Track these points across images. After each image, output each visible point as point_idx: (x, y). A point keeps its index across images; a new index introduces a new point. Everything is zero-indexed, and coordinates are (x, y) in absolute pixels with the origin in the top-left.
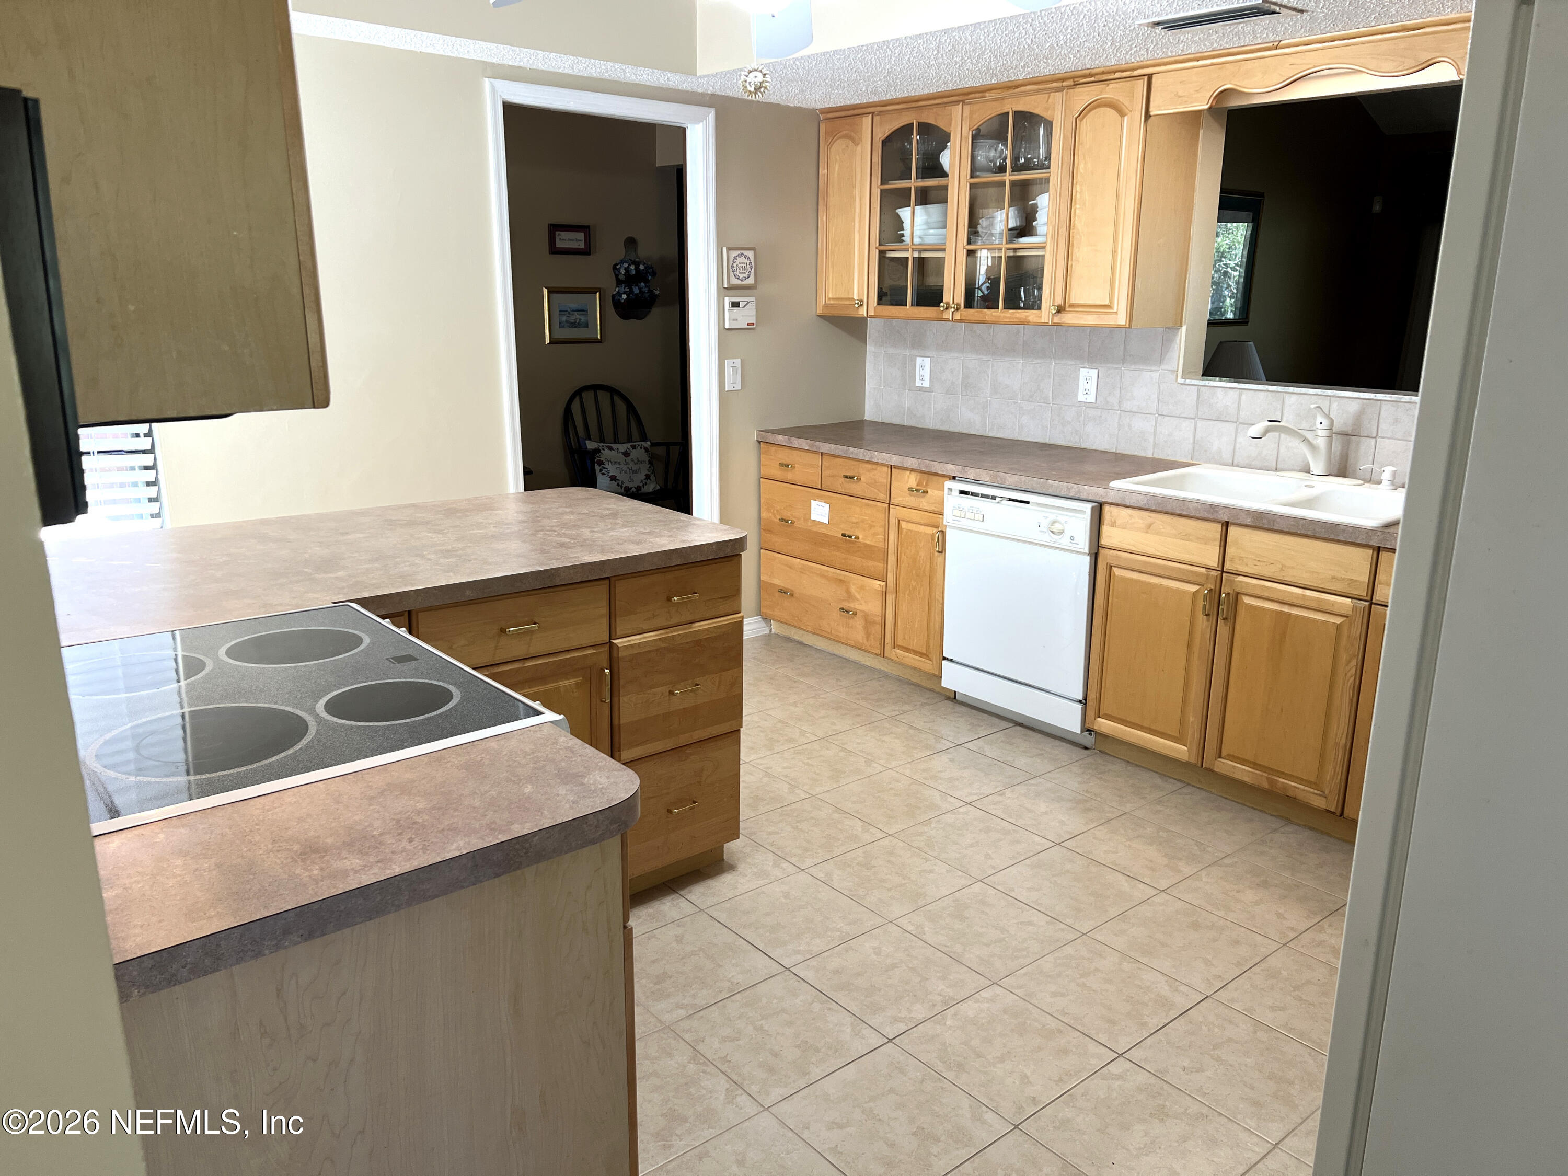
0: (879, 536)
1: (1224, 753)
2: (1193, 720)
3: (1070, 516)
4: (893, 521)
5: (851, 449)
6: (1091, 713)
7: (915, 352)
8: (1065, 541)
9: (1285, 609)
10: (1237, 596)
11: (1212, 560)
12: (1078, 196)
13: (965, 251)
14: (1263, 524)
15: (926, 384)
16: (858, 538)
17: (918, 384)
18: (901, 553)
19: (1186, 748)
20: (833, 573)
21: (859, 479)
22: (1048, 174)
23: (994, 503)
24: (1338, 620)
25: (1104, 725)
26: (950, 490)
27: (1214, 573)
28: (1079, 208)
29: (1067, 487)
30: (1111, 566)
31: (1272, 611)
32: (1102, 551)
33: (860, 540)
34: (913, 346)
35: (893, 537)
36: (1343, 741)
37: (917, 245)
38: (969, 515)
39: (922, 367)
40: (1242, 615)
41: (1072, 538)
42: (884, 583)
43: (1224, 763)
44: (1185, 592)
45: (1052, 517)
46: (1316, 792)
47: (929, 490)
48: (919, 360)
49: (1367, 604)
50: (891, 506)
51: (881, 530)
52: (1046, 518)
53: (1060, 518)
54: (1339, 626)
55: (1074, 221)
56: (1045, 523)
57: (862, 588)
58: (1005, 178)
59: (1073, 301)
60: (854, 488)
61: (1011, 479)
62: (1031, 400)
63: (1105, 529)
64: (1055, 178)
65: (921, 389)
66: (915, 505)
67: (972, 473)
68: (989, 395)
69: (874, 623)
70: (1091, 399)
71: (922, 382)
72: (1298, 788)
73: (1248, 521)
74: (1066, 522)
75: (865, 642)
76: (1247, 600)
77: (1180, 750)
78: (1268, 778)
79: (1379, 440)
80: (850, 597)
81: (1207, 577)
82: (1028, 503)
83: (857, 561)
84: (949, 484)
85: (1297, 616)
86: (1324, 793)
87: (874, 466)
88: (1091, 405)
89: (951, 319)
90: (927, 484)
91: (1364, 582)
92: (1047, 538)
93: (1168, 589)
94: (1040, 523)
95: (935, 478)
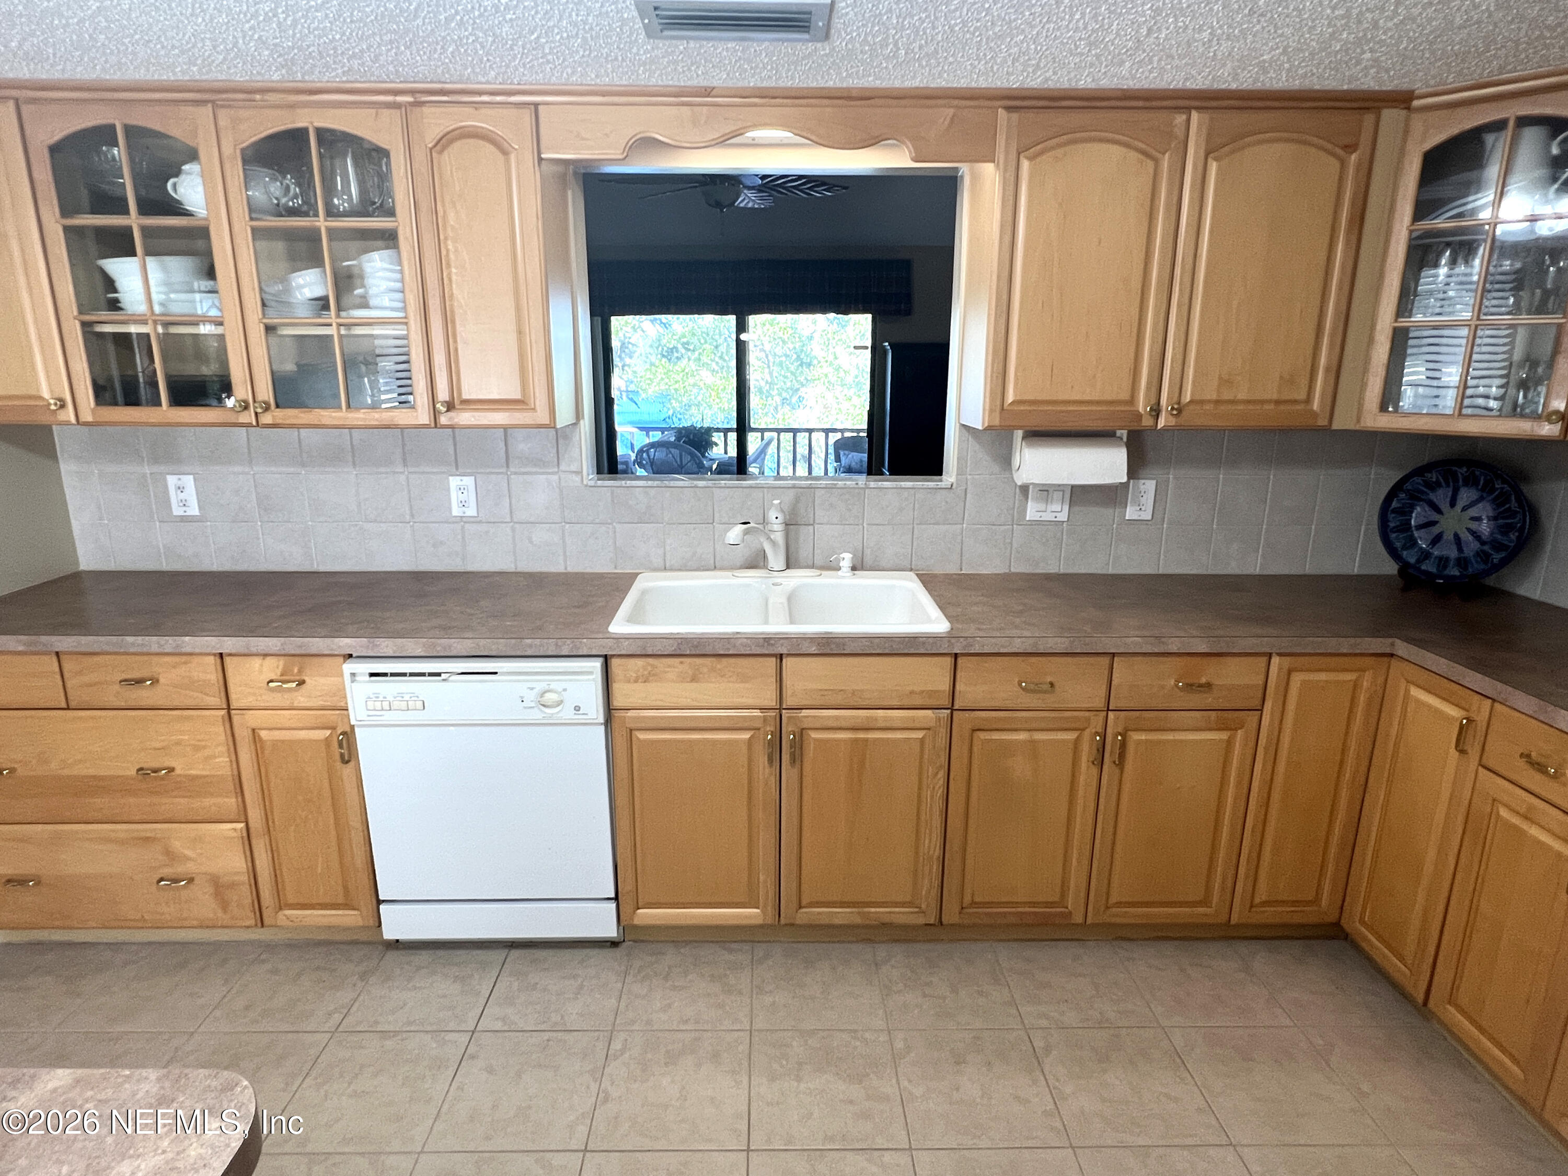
0: (217, 760)
1: (804, 903)
2: (765, 878)
3: (571, 680)
4: (243, 734)
5: (130, 639)
6: (626, 909)
7: (162, 468)
8: (567, 713)
9: (861, 735)
10: (802, 733)
11: (769, 699)
12: (452, 256)
13: (262, 327)
14: (831, 649)
15: (194, 510)
16: (171, 770)
17: (177, 511)
18: (267, 776)
19: (758, 911)
20: (126, 831)
21: (155, 681)
22: (396, 224)
23: (439, 681)
24: (920, 735)
25: (647, 915)
26: (353, 675)
27: (772, 714)
28: (456, 274)
29: (557, 645)
30: (631, 730)
31: (844, 740)
32: (616, 714)
33: (178, 771)
34: (155, 460)
35: (246, 756)
36: (937, 853)
37: (158, 315)
38: (396, 705)
39: (181, 489)
40: (810, 752)
41: (577, 708)
42: (242, 825)
43: (806, 913)
44: (736, 741)
45: (541, 686)
46: (911, 910)
47: (306, 678)
48: (172, 480)
49: (949, 711)
50: (233, 712)
51: (223, 749)
52: (532, 689)
53: (553, 686)
54: (922, 741)
55: (451, 289)
56: (531, 696)
57: (197, 840)
58: (317, 224)
59: (465, 396)
60: (144, 695)
61: (459, 646)
62: (379, 519)
63: (616, 687)
64: (408, 230)
65: (184, 519)
66: (287, 704)
67: (387, 646)
68: (308, 518)
69: (232, 885)
70: (471, 511)
71: (184, 508)
72: (893, 913)
73: (813, 649)
74: (565, 690)
75: (220, 914)
76: (814, 735)
77: (750, 914)
78: (859, 913)
79: (816, 526)
80: (171, 856)
81: (765, 719)
82: (496, 673)
83: (179, 805)
84: (348, 667)
85: (876, 740)
86: (920, 908)
87: (184, 659)
88: (472, 520)
89: (254, 423)
90: (300, 672)
91: (944, 691)
92: (537, 715)
93: (714, 742)
94: (522, 697)
95: (316, 660)
